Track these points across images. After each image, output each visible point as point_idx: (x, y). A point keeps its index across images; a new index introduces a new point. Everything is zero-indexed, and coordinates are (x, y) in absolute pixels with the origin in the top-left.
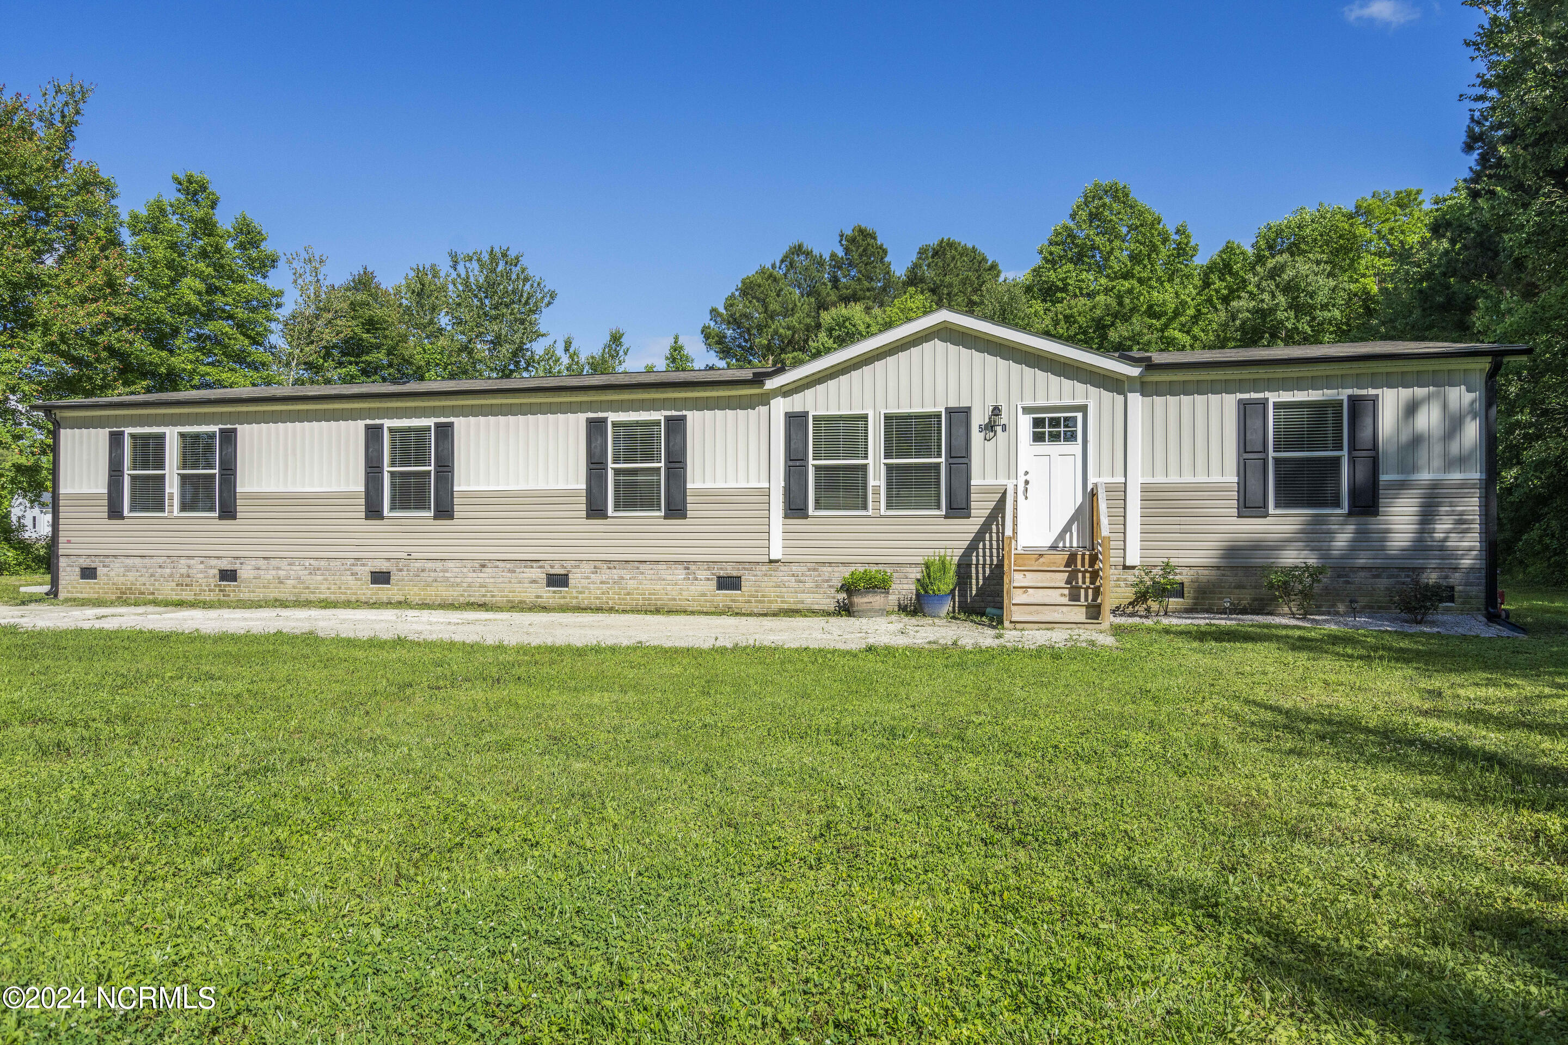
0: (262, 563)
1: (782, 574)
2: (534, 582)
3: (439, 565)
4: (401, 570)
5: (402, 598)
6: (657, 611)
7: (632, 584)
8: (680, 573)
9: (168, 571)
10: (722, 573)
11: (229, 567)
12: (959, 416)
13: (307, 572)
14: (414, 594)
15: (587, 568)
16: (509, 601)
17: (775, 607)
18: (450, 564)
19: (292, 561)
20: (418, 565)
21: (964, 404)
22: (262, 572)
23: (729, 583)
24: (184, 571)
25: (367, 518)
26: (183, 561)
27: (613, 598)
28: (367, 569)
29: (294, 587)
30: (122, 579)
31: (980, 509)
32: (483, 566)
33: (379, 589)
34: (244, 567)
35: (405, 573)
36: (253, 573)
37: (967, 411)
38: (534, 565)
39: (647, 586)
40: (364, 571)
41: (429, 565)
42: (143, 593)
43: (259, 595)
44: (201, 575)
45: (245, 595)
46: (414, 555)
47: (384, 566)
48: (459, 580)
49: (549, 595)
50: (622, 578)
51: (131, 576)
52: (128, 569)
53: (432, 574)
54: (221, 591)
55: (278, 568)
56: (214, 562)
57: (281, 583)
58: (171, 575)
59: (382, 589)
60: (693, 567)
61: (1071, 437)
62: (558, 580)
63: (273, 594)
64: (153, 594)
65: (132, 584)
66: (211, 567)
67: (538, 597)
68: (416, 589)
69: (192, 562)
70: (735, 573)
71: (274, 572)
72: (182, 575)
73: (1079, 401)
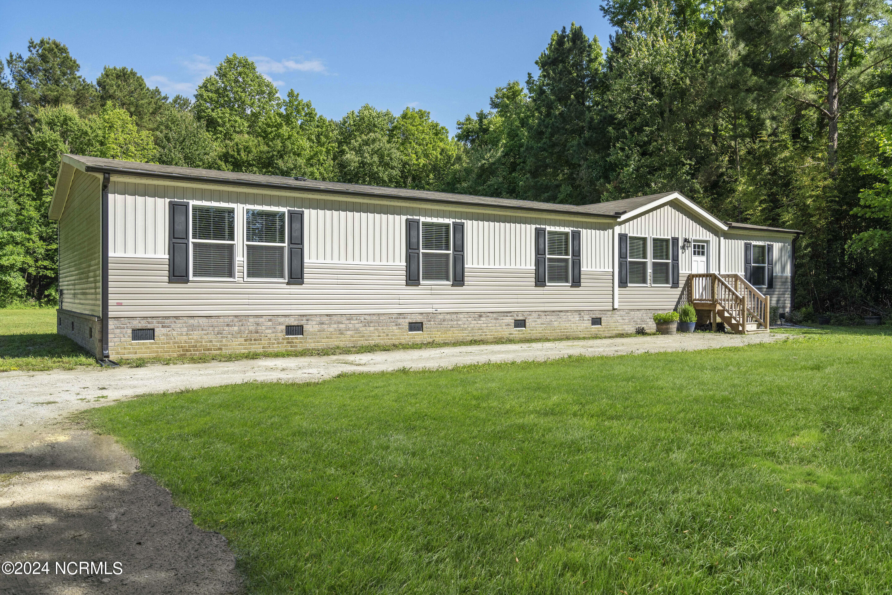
0: (325, 319)
1: (617, 316)
2: (508, 325)
3: (454, 316)
4: (430, 321)
5: (431, 340)
6: (568, 338)
7: (556, 324)
8: (577, 317)
9: (236, 328)
10: (594, 316)
11: (295, 323)
12: (675, 240)
13: (360, 325)
14: (439, 337)
15: (535, 315)
16: (494, 338)
17: (615, 332)
18: (461, 316)
19: (350, 317)
20: (441, 317)
21: (677, 236)
22: (326, 326)
23: (596, 321)
24: (252, 328)
25: (407, 285)
26: (251, 320)
27: (548, 333)
28: (407, 321)
29: (352, 337)
30: (185, 337)
31: (682, 283)
32: (480, 316)
33: (416, 335)
34: (310, 322)
35: (432, 323)
36: (317, 328)
37: (677, 239)
38: (508, 314)
39: (563, 325)
40: (405, 323)
41: (448, 317)
42: (211, 350)
43: (323, 344)
44: (270, 331)
45: (311, 345)
46: (440, 310)
47: (419, 319)
48: (466, 326)
49: (517, 332)
50: (551, 321)
51: (196, 335)
52: (192, 328)
53: (450, 323)
54: (288, 343)
55: (339, 323)
56: (281, 320)
57: (342, 334)
58: (240, 332)
59: (418, 335)
60: (582, 314)
61: (703, 254)
62: (520, 323)
63: (334, 342)
64: (221, 349)
65: (197, 342)
66: (280, 324)
67: (510, 334)
68: (439, 333)
69: (261, 320)
70: (599, 316)
71: (335, 326)
72: (251, 332)
73: (708, 239)
